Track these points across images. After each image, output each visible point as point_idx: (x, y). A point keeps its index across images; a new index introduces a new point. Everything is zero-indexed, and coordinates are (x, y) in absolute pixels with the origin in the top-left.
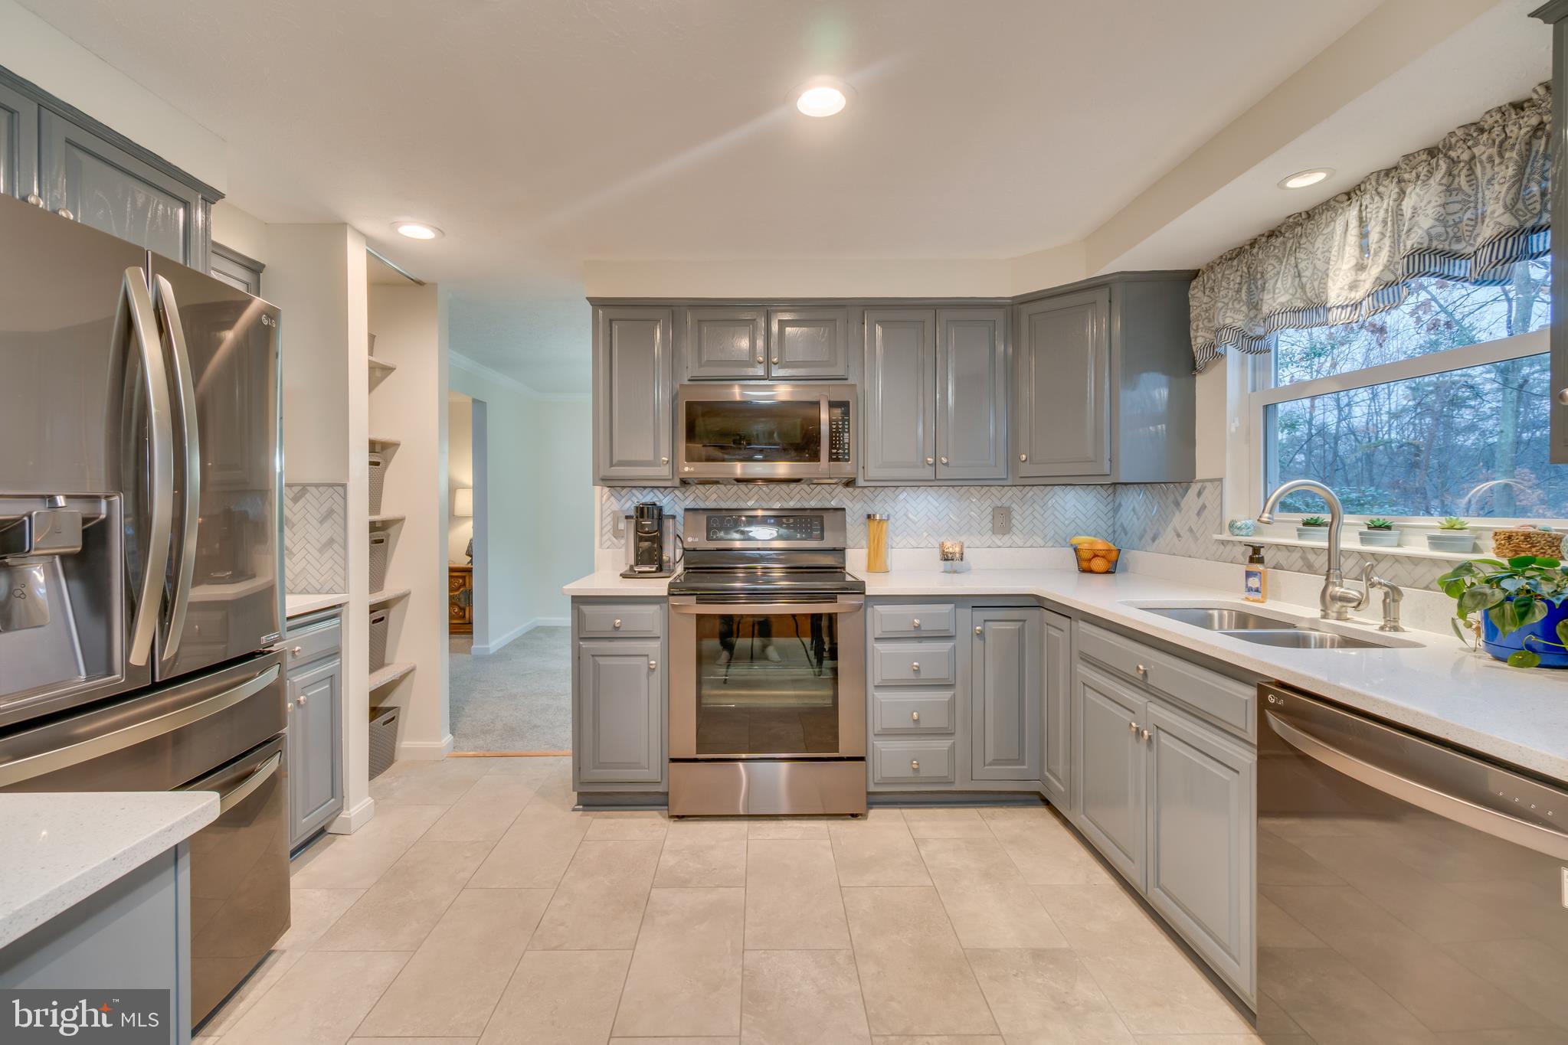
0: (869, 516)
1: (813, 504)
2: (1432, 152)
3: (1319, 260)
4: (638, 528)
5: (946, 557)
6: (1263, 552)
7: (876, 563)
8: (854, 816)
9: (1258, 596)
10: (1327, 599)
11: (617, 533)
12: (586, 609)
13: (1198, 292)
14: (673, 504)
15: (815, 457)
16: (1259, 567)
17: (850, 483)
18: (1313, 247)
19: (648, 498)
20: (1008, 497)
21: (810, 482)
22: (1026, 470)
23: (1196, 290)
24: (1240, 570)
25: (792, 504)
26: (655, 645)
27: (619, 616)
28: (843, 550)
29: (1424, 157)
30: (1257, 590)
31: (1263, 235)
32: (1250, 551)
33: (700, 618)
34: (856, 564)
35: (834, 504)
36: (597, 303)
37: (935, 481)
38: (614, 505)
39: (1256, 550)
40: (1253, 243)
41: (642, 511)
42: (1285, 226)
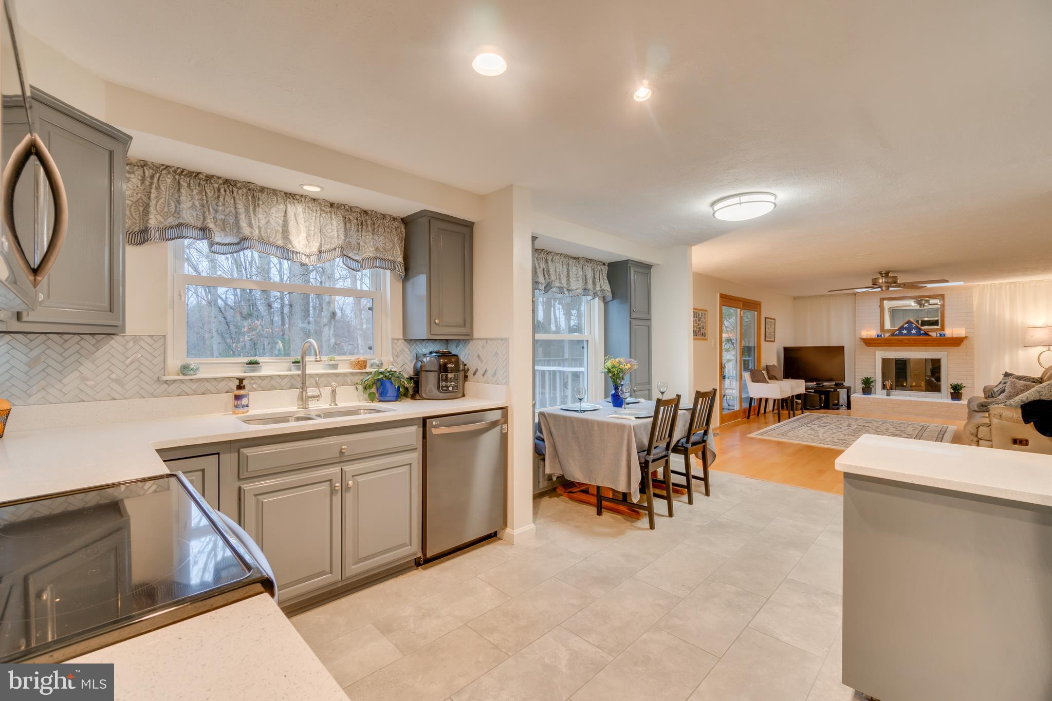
2: (332, 205)
3: (273, 219)
6: (245, 382)
9: (245, 409)
10: (304, 400)
13: (134, 178)
16: (242, 392)
18: (269, 211)
23: (132, 176)
24: (231, 396)
29: (329, 205)
30: (247, 406)
31: (219, 178)
32: (237, 382)
39: (241, 380)
40: (209, 178)
42: (240, 184)
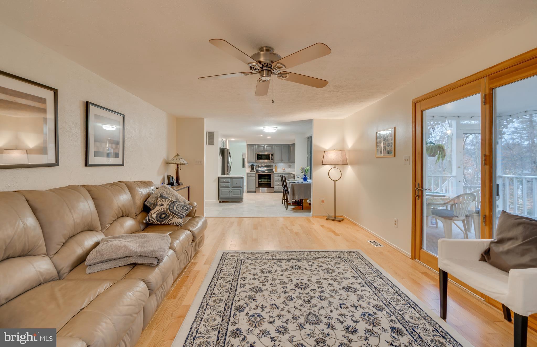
0: (275, 166)
1: (269, 164)
4: (252, 167)
5: (283, 170)
7: (276, 171)
8: (273, 193)
11: (249, 168)
12: (248, 174)
14: (255, 164)
15: (269, 160)
17: (273, 162)
19: (252, 164)
20: (290, 164)
21: (269, 162)
22: (291, 161)
25: (267, 164)
26: (254, 177)
27: (251, 175)
28: (272, 169)
33: (259, 175)
34: (274, 170)
35: (272, 164)
36: (248, 144)
37: (281, 162)
38: (248, 164)
41: (252, 165)
